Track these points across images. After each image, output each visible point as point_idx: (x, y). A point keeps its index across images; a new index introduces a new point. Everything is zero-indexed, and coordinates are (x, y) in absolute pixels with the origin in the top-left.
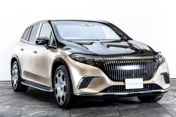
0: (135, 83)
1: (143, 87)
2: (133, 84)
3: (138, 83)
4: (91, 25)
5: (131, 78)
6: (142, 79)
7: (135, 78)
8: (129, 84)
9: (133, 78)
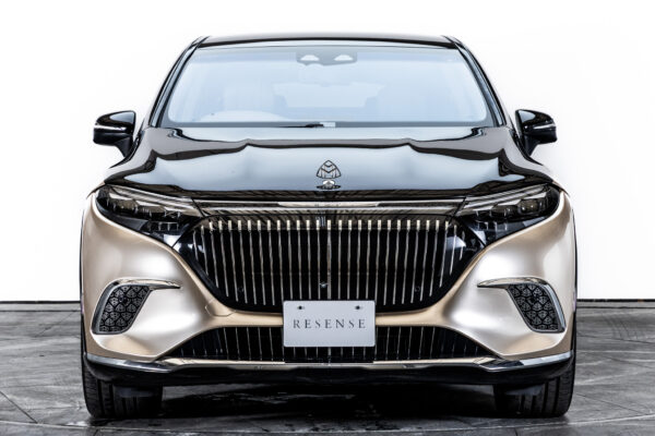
0: (333, 323)
1: (371, 342)
2: (323, 325)
3: (347, 324)
4: (350, 59)
5: (315, 298)
6: (369, 306)
7: (334, 298)
8: (302, 324)
9: (324, 298)
